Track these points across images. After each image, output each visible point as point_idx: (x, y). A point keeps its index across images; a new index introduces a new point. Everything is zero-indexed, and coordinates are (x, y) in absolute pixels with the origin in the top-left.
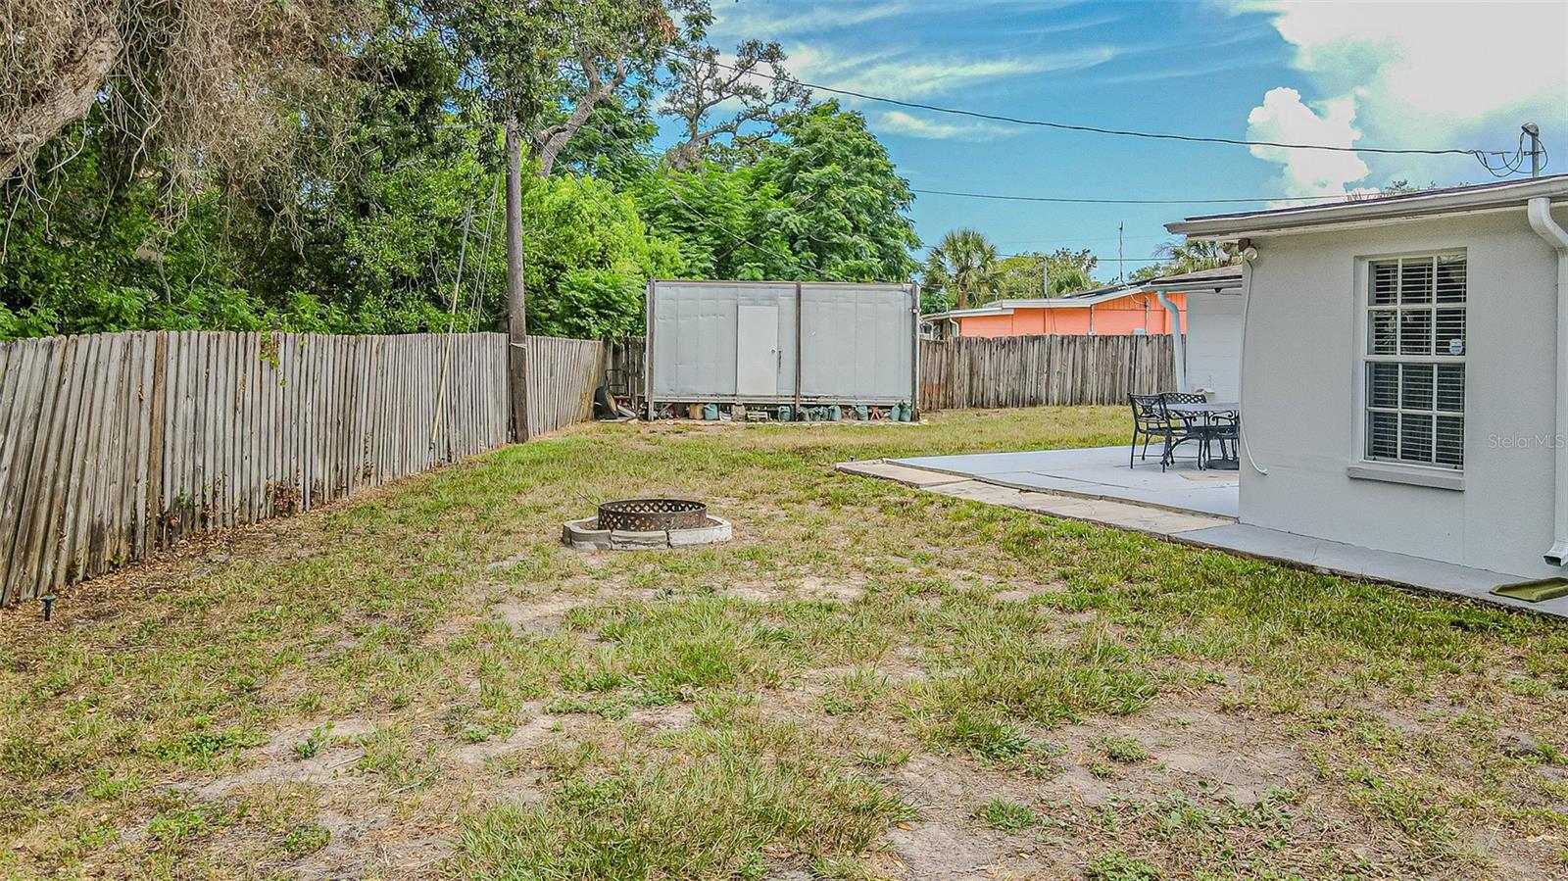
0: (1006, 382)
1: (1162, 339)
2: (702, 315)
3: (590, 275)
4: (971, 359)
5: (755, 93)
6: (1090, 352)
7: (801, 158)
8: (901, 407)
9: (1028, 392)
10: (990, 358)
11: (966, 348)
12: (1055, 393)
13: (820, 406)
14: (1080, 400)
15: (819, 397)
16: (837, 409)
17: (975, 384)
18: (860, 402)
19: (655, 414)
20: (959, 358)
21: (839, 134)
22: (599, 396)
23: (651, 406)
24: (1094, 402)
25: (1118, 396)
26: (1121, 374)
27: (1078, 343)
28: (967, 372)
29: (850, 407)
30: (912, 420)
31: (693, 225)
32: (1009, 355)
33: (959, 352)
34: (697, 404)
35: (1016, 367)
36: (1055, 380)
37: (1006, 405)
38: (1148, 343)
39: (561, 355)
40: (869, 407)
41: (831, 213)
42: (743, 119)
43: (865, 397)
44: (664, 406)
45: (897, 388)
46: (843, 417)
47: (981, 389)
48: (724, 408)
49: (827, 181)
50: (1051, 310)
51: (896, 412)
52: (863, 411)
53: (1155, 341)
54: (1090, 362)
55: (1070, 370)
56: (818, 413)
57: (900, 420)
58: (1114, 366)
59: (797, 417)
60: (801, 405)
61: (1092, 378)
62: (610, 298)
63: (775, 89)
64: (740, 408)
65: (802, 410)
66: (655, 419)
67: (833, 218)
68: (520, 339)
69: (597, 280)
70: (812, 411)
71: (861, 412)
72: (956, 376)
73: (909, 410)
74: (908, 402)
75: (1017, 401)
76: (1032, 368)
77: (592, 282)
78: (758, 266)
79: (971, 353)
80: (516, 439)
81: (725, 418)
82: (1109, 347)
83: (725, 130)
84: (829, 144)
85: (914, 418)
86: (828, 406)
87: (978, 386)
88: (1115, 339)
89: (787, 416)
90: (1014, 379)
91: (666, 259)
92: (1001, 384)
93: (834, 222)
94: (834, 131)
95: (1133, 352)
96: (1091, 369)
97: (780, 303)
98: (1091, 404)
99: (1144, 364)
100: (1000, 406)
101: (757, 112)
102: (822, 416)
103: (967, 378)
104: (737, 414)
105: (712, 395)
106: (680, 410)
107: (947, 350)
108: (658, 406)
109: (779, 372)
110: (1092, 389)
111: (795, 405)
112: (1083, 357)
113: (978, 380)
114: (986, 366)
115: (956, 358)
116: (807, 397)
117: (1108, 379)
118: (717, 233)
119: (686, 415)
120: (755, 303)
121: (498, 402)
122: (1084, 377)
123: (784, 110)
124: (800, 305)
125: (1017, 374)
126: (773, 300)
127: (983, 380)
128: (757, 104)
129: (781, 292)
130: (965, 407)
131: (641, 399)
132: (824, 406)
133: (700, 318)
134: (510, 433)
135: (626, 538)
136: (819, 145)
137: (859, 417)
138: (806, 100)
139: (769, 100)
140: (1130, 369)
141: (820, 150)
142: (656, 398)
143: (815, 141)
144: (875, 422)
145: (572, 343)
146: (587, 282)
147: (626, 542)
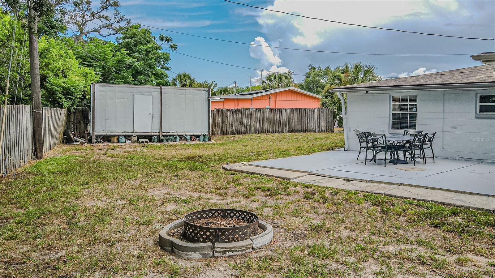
0: (235, 125)
1: (290, 110)
2: (117, 99)
3: (61, 81)
4: (223, 117)
5: (106, 18)
6: (266, 114)
7: (129, 43)
8: (204, 136)
9: (243, 129)
10: (230, 117)
11: (221, 113)
12: (253, 129)
13: (170, 136)
14: (261, 131)
15: (170, 132)
16: (178, 137)
17: (224, 126)
18: (187, 134)
19: (95, 141)
20: (218, 116)
21: (144, 36)
22: (65, 133)
23: (93, 137)
24: (267, 132)
25: (275, 130)
26: (276, 122)
27: (261, 111)
28: (221, 121)
29: (183, 136)
30: (208, 141)
31: (92, 64)
32: (236, 116)
33: (218, 114)
34: (115, 136)
35: (239, 120)
36: (253, 125)
37: (235, 134)
38: (285, 111)
39: (53, 116)
40: (190, 136)
41: (151, 62)
42: (102, 28)
43: (189, 132)
44: (100, 137)
45: (202, 128)
46: (180, 140)
47: (226, 128)
48: (127, 137)
49: (150, 50)
50: (238, 99)
51: (202, 138)
52: (189, 138)
53: (288, 111)
54: (266, 118)
55: (258, 121)
56: (170, 139)
57: (204, 141)
58: (274, 119)
59: (161, 141)
60: (162, 136)
61: (266, 124)
62: (71, 91)
63: (115, 18)
64: (135, 137)
65: (163, 138)
66: (95, 143)
67: (152, 64)
68: (38, 108)
69: (64, 83)
70: (167, 138)
71: (187, 138)
72: (217, 123)
73: (207, 137)
74: (207, 134)
75: (240, 132)
76: (245, 120)
77: (62, 84)
78: (121, 81)
79: (223, 115)
80: (37, 157)
81: (129, 142)
82: (272, 113)
83: (95, 31)
84: (140, 39)
85: (209, 140)
86: (173, 136)
87: (225, 126)
88: (274, 110)
89: (156, 140)
90: (239, 124)
91: (89, 76)
92: (233, 126)
93: (153, 65)
94: (141, 34)
95: (280, 114)
96: (266, 120)
97: (153, 94)
98: (265, 133)
99: (284, 119)
100: (233, 134)
101: (108, 26)
102: (171, 140)
103: (221, 124)
104: (134, 140)
105: (122, 132)
106: (107, 139)
107: (214, 113)
108: (97, 138)
109: (152, 123)
110: (266, 127)
111: (159, 136)
112: (263, 116)
113: (225, 125)
114: (228, 120)
115: (217, 117)
116: (164, 132)
117: (271, 124)
118: (103, 68)
119: (110, 141)
120: (142, 94)
121: (28, 140)
122: (263, 123)
123: (119, 26)
124: (162, 95)
125: (239, 122)
126: (150, 93)
127: (227, 124)
128: (108, 23)
129: (153, 90)
130: (220, 135)
131: (89, 135)
132: (172, 136)
133: (117, 100)
134: (33, 154)
135: (226, 248)
136: (136, 39)
137: (186, 140)
138: (129, 23)
139: (113, 21)
140: (279, 120)
141: (136, 41)
142: (96, 134)
143: (133, 37)
144: (194, 142)
145: (58, 110)
146: (60, 83)
147: (225, 251)
